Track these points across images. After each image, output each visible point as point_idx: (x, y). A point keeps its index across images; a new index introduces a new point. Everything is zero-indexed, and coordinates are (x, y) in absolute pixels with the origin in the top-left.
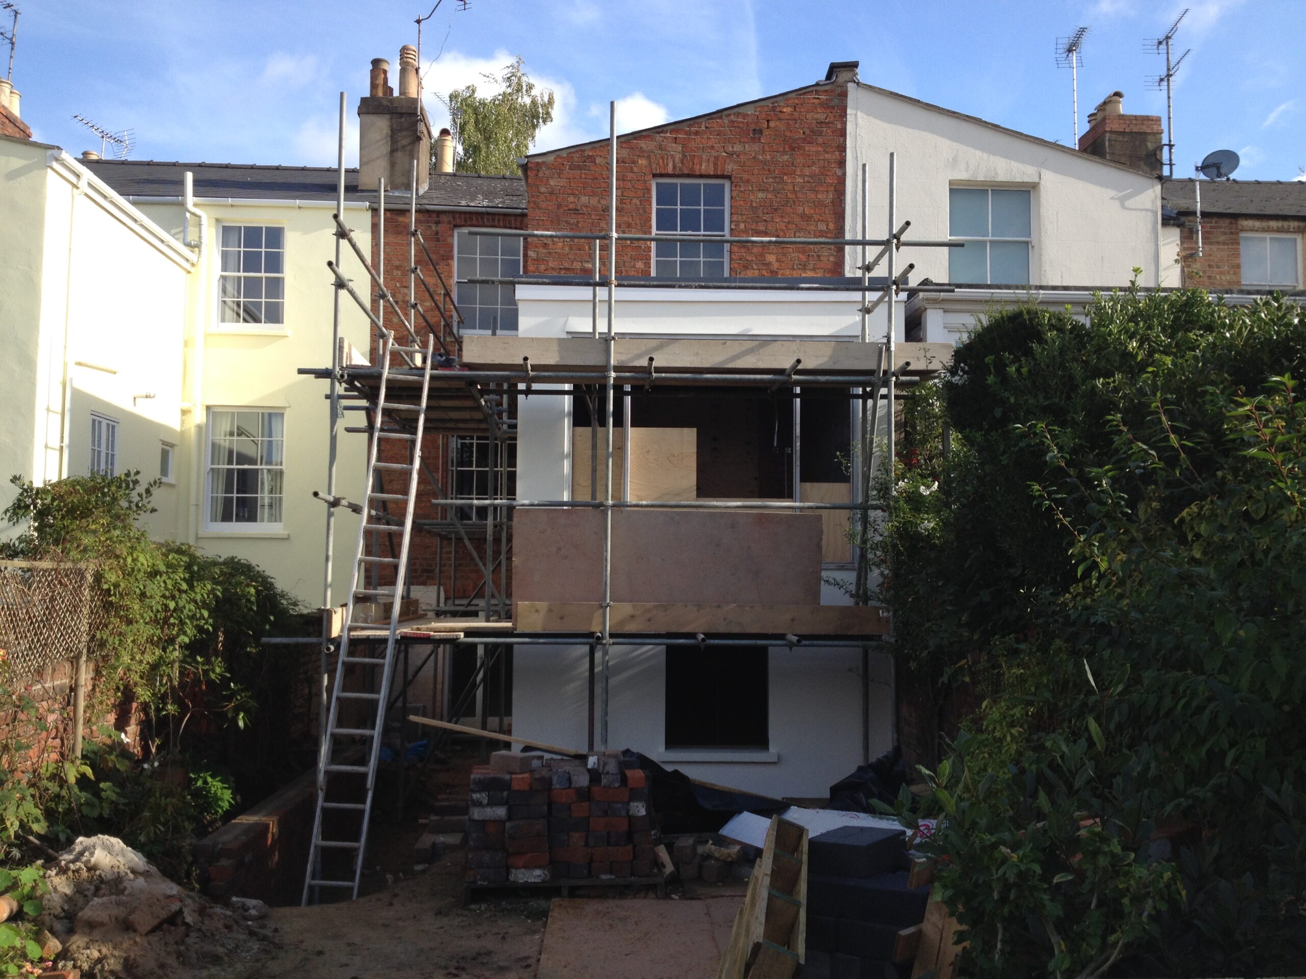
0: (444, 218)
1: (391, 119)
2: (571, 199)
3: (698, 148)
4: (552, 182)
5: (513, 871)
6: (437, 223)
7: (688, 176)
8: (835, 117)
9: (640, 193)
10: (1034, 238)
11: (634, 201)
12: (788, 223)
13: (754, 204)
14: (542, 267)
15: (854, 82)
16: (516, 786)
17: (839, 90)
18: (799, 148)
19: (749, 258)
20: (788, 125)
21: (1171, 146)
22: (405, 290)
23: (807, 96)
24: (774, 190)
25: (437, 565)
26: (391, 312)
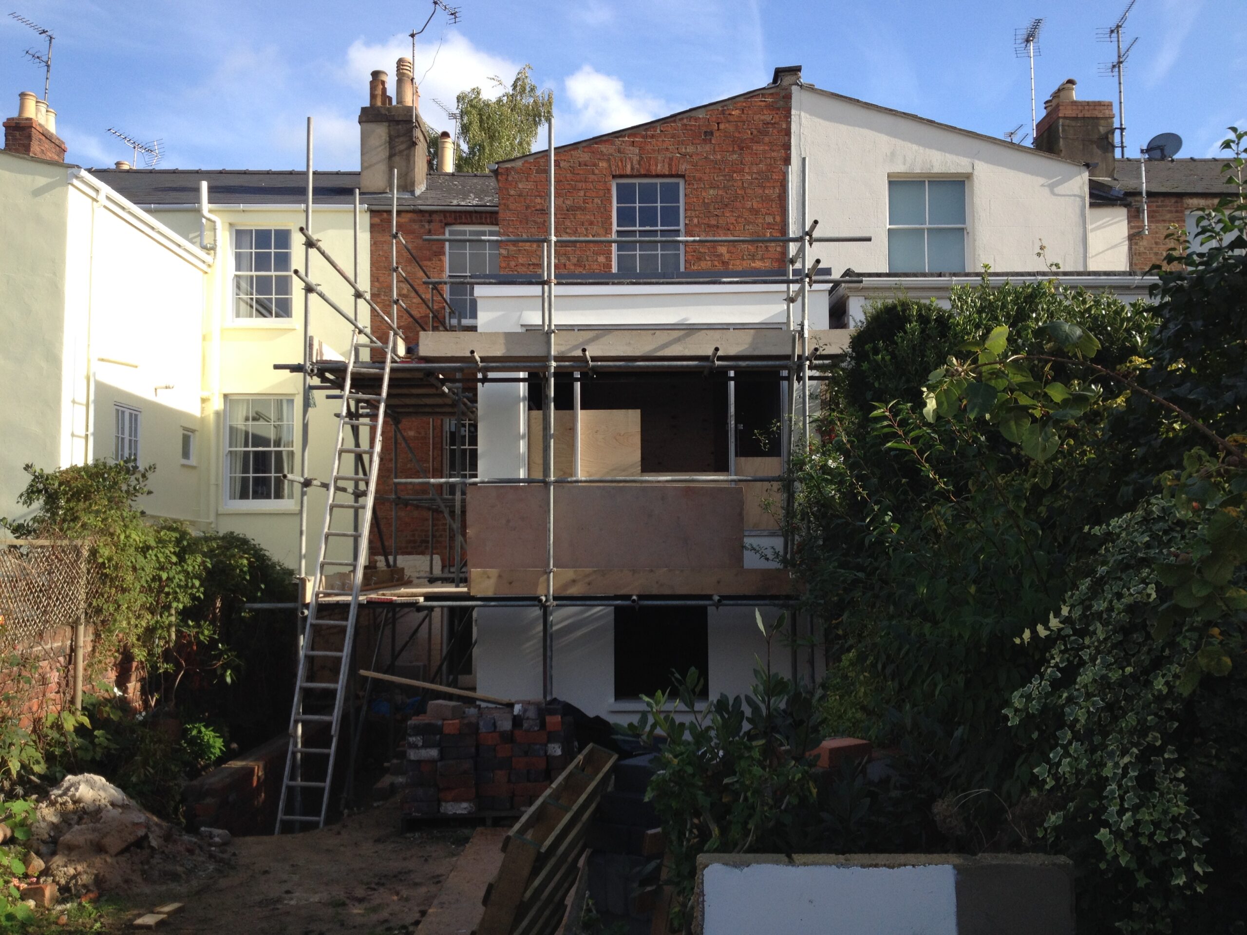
0: (436, 217)
1: (389, 126)
2: (538, 200)
3: (654, 151)
4: (520, 186)
5: (443, 804)
6: (430, 222)
7: (645, 176)
8: (780, 117)
9: (601, 193)
10: (968, 225)
11: (596, 200)
12: (739, 217)
13: (706, 201)
14: (513, 264)
15: (798, 84)
16: (446, 730)
17: (783, 93)
18: (748, 148)
19: (702, 250)
20: (737, 126)
21: (1122, 129)
22: (401, 285)
23: (754, 99)
24: (724, 187)
25: (434, 536)
26: (389, 305)
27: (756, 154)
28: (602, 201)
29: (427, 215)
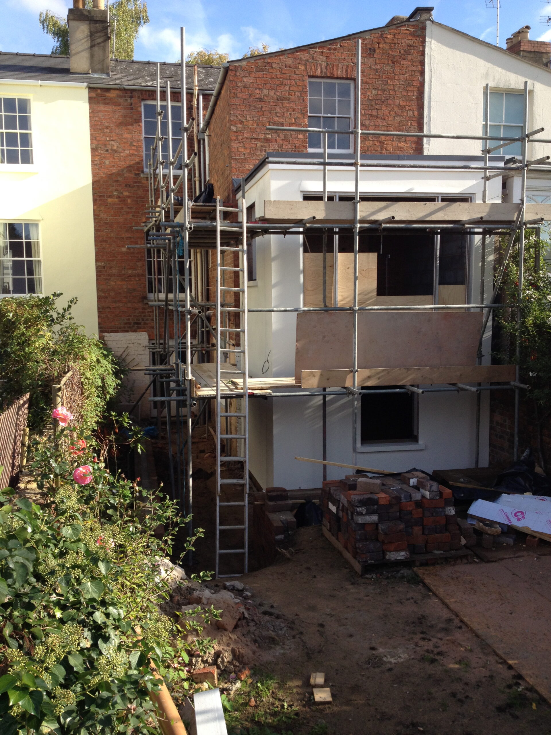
0: (135, 94)
1: (90, 24)
2: (257, 91)
3: (336, 60)
4: (245, 80)
5: (388, 553)
7: (329, 77)
8: (418, 43)
9: (300, 88)
11: (297, 93)
12: (391, 111)
13: (370, 98)
15: (430, 20)
16: (381, 502)
17: (421, 25)
18: (397, 62)
22: (112, 143)
23: (402, 28)
24: (382, 89)
25: (143, 320)
26: (104, 157)
27: (403, 67)
28: (301, 94)
29: (129, 92)
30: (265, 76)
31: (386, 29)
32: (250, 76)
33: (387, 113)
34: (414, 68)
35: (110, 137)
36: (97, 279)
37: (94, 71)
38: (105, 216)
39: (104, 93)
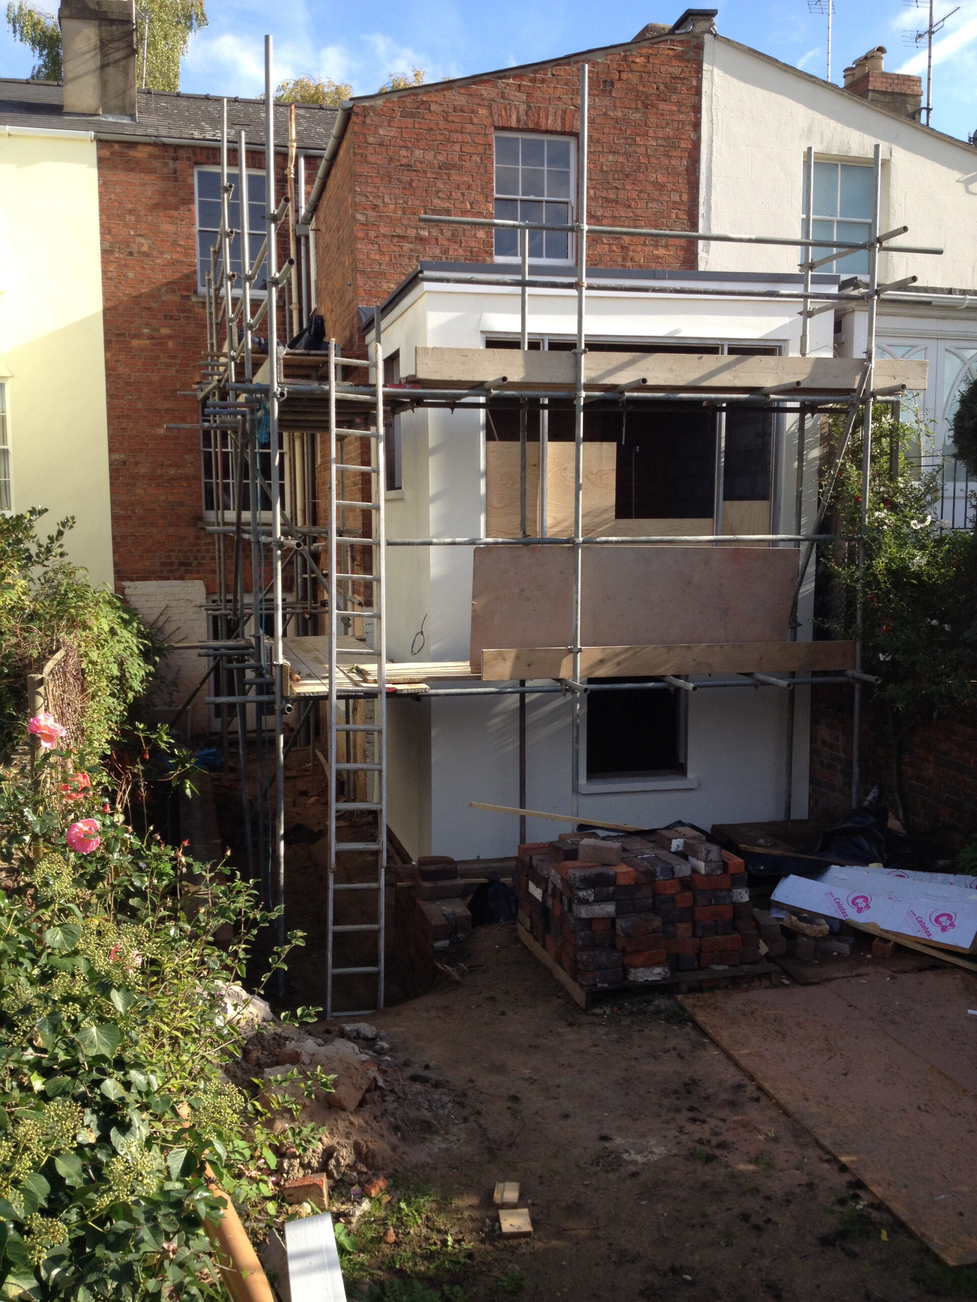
0: (182, 153)
2: (404, 152)
3: (544, 99)
4: (381, 132)
5: (633, 970)
7: (532, 131)
8: (690, 72)
9: (480, 148)
11: (474, 158)
12: (641, 191)
13: (605, 168)
15: (711, 33)
16: (621, 881)
17: (694, 42)
18: (653, 106)
20: (641, 77)
21: (929, 110)
22: (141, 240)
23: (662, 46)
24: (625, 153)
25: (196, 558)
26: (125, 266)
27: (662, 115)
28: (481, 159)
29: (172, 150)
30: (417, 125)
31: (634, 46)
32: (390, 126)
33: (634, 195)
34: (682, 117)
35: (136, 229)
36: (112, 484)
37: (108, 111)
38: (127, 370)
39: (126, 150)
